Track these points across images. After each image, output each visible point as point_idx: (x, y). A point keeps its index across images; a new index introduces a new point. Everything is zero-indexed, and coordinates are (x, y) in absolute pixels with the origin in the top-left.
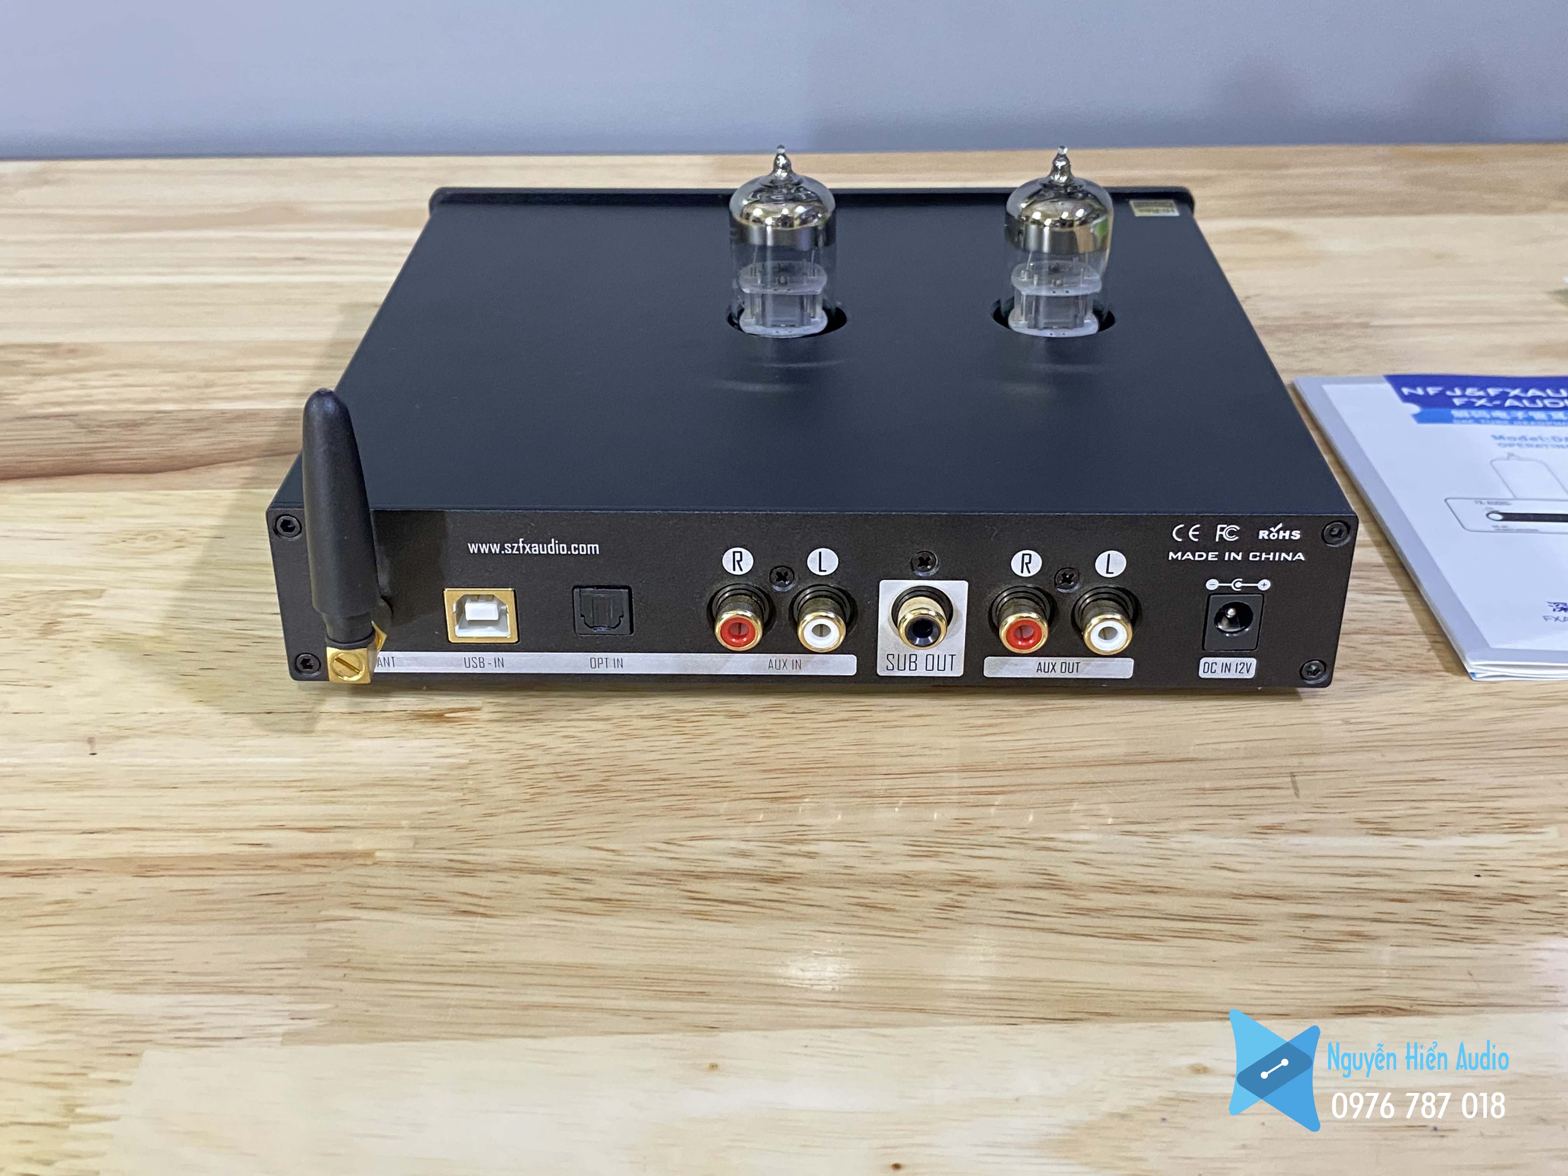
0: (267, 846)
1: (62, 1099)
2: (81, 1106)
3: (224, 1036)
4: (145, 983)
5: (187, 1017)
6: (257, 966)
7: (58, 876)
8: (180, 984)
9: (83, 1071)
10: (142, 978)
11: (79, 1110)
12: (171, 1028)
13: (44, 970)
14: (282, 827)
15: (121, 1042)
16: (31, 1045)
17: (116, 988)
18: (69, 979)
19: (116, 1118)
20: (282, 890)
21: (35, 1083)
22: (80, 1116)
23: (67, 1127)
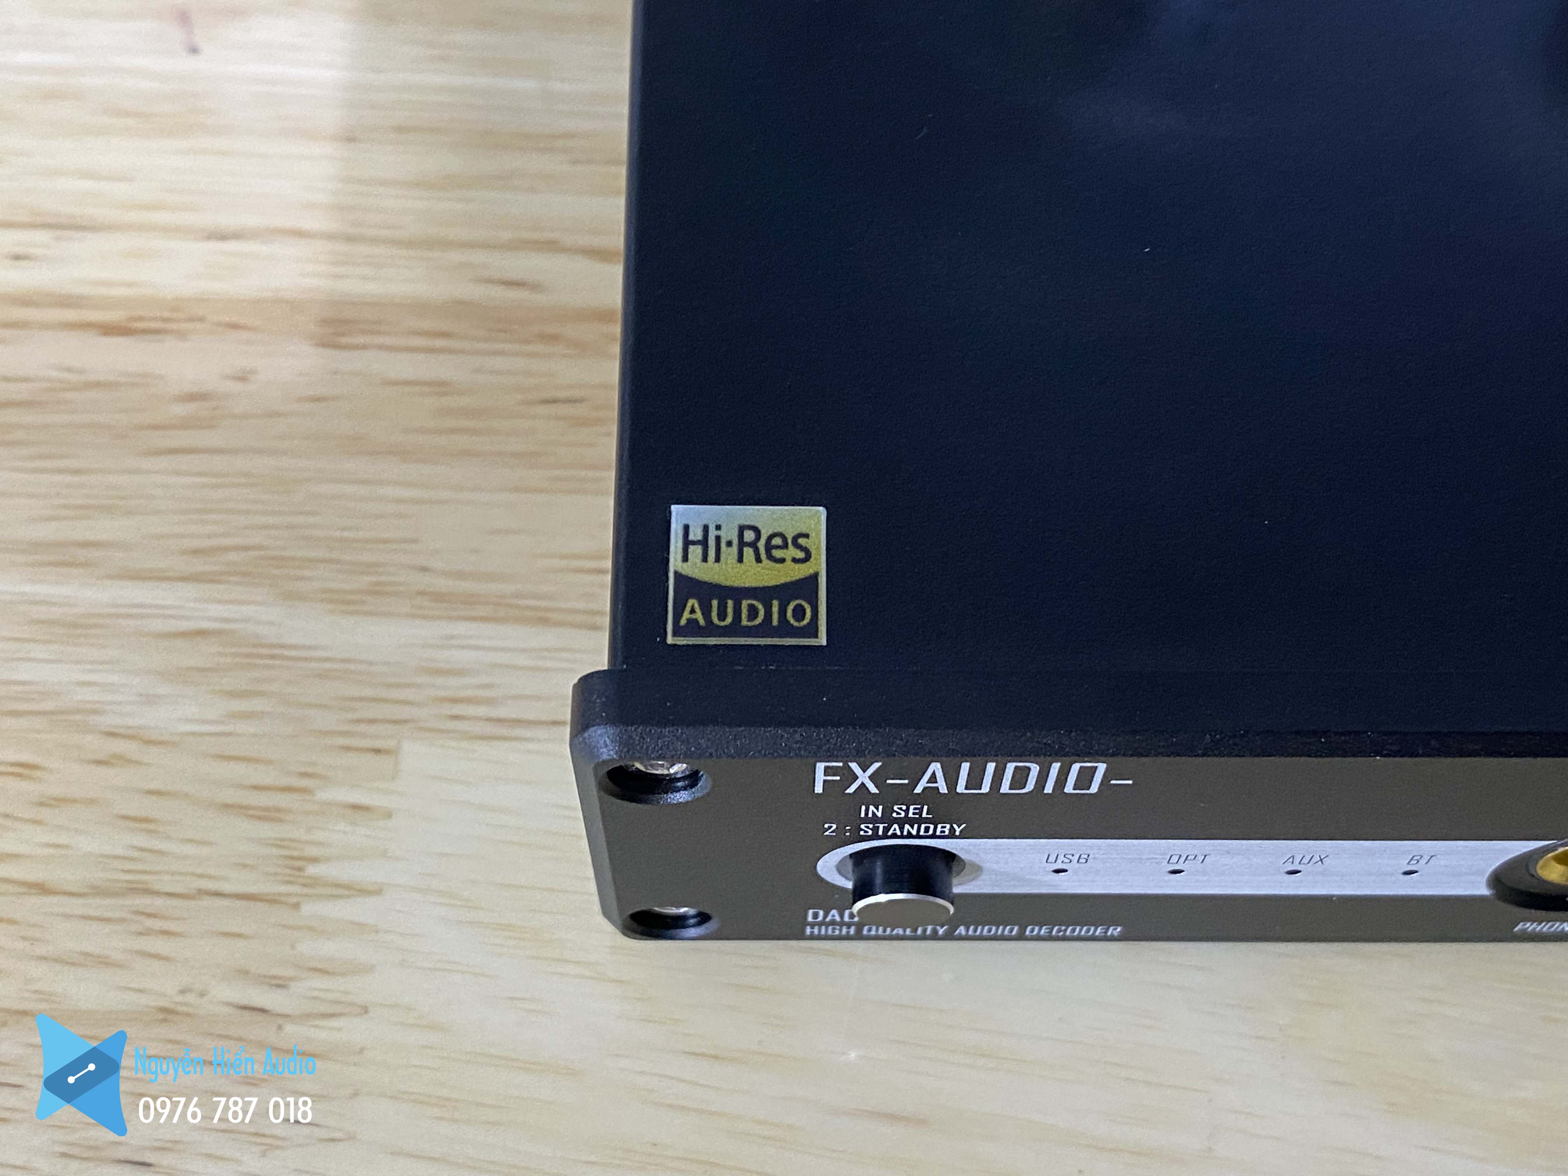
0: (535, 287)
1: (279, 843)
2: (315, 860)
3: (531, 716)
4: (376, 591)
5: (460, 672)
6: (564, 563)
7: (182, 335)
8: (438, 597)
9: (304, 783)
10: (373, 579)
11: (312, 870)
12: (442, 693)
13: (196, 552)
14: (552, 246)
15: (359, 721)
16: (204, 722)
17: (331, 601)
18: (244, 574)
19: (377, 891)
20: (577, 393)
21: (227, 806)
22: (314, 882)
23: (296, 906)
